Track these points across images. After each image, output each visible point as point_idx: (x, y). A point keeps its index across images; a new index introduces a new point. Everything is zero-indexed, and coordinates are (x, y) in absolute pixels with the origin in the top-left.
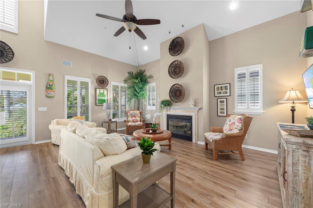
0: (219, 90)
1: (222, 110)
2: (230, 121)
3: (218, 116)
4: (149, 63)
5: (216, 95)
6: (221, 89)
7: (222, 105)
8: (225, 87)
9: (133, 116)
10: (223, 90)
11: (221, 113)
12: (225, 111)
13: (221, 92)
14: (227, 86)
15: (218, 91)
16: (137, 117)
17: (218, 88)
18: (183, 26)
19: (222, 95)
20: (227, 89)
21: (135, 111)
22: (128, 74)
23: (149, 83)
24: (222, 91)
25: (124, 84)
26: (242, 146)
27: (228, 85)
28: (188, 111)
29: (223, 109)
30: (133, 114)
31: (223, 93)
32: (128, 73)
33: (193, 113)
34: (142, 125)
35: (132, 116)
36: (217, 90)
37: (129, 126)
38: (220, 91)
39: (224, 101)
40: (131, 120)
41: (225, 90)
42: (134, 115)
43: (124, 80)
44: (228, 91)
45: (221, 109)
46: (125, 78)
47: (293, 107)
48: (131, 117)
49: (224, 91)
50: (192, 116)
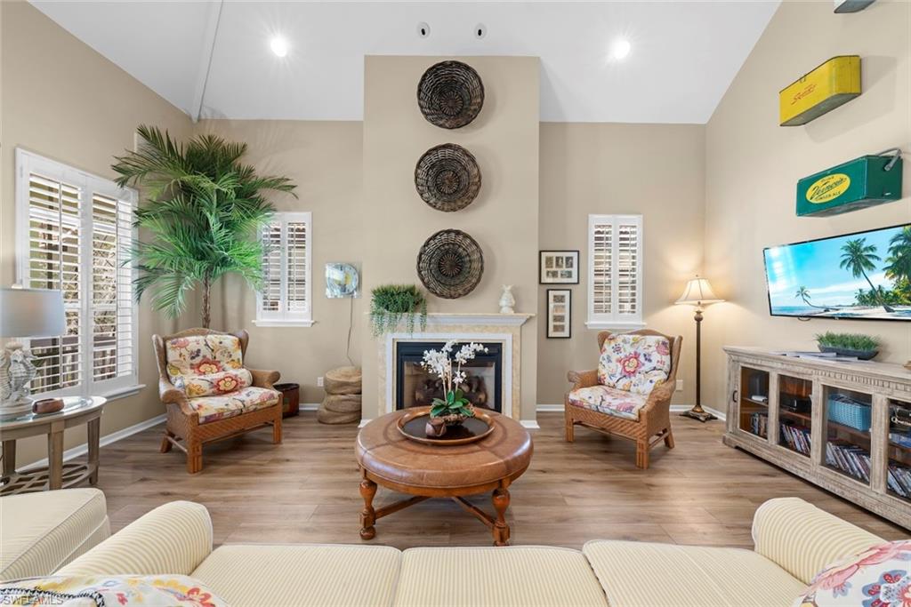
0: (552, 267)
1: (559, 321)
2: (617, 349)
3: (548, 337)
4: (269, 121)
5: (545, 279)
6: (557, 265)
7: (559, 306)
8: (568, 259)
9: (206, 362)
10: (561, 267)
11: (556, 328)
12: (566, 323)
13: (557, 272)
14: (571, 258)
15: (549, 269)
16: (227, 366)
17: (549, 260)
18: (480, 33)
19: (559, 280)
20: (571, 266)
21: (209, 336)
22: (143, 141)
23: (269, 208)
24: (559, 270)
25: (115, 185)
26: (670, 410)
27: (575, 255)
28: (487, 327)
29: (561, 319)
30: (205, 352)
31: (562, 275)
32: (143, 132)
33: (504, 332)
34: (276, 401)
35: (198, 360)
36: (547, 267)
37: (209, 419)
38: (554, 269)
39: (563, 297)
40: (205, 386)
41: (567, 267)
42: (209, 356)
43: (116, 162)
44: (574, 270)
45: (556, 319)
46: (125, 154)
47: (699, 313)
48: (192, 366)
49: (565, 269)
50: (501, 344)
